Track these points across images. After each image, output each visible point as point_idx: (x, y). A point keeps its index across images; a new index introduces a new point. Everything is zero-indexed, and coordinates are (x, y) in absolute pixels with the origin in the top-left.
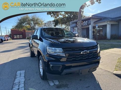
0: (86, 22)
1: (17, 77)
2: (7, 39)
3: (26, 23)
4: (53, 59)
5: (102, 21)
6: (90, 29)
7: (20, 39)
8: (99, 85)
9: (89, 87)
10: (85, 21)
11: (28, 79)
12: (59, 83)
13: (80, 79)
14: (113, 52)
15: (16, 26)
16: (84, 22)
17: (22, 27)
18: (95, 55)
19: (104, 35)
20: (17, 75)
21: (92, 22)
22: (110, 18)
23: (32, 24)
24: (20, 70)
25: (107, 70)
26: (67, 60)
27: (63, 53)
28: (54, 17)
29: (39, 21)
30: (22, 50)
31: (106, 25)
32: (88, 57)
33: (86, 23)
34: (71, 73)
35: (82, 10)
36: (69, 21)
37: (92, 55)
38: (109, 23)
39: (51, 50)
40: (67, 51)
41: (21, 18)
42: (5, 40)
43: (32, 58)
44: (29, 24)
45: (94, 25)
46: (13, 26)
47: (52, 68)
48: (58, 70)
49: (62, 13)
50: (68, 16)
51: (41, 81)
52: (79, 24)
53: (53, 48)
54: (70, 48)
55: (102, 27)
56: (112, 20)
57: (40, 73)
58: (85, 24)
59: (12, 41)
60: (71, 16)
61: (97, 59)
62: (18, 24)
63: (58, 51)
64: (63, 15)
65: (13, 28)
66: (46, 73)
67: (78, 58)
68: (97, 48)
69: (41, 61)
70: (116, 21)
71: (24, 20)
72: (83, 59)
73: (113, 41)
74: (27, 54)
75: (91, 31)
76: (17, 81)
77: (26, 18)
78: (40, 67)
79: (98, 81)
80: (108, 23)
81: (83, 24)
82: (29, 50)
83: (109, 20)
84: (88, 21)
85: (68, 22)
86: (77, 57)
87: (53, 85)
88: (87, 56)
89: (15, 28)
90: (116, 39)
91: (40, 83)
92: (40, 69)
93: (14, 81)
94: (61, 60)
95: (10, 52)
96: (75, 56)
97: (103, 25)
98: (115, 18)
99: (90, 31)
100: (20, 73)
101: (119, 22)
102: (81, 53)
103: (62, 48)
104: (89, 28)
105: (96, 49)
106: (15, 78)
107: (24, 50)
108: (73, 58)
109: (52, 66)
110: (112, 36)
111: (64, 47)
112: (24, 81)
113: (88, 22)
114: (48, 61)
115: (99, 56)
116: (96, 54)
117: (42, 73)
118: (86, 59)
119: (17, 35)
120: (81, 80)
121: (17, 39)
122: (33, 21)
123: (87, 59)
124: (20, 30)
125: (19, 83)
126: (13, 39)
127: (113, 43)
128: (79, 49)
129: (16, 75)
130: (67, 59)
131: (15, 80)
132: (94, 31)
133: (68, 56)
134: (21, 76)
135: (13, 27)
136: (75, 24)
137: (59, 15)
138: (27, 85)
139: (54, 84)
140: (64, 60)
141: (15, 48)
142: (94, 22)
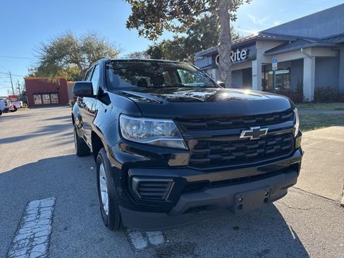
0: (243, 53)
1: (29, 219)
2: (14, 107)
3: (68, 57)
4: (143, 158)
5: (290, 49)
6: (254, 72)
7: (51, 105)
8: (301, 243)
9: (266, 251)
10: (240, 50)
11: (62, 227)
12: (165, 238)
13: (234, 226)
14: (331, 138)
15: (40, 69)
16: (235, 51)
17: (56, 70)
18: (287, 143)
19: (295, 91)
20: (29, 212)
21: (260, 50)
22: (312, 39)
23: (84, 62)
24: (40, 198)
25: (319, 193)
26: (192, 160)
27: (176, 135)
28: (149, 36)
29: (105, 53)
30: (52, 136)
31: (301, 61)
32: (263, 150)
33: (241, 55)
34: (204, 208)
35: (232, 13)
36: (192, 52)
37: (276, 145)
38: (309, 53)
39: (135, 128)
40: (190, 128)
41: (53, 44)
42: (6, 110)
43: (82, 158)
44: (77, 62)
45: (266, 61)
46: (32, 70)
47: (139, 191)
48: (160, 197)
49: (172, 24)
50: (190, 35)
51: (105, 233)
52: (224, 55)
53: (143, 120)
54: (202, 120)
55: (289, 66)
56: (319, 44)
57: (102, 205)
58: (239, 57)
59: (27, 111)
60: (196, 36)
61: (293, 157)
62: (45, 63)
63: (161, 131)
64: (173, 28)
65: (32, 76)
66: (120, 207)
67: (229, 153)
68: (292, 118)
69: (102, 167)
70: (332, 48)
71: (60, 49)
72: (248, 155)
73: (324, 106)
74: (66, 149)
75: (256, 78)
76: (24, 233)
77: (68, 45)
78: (101, 185)
79: (294, 232)
80: (307, 55)
81: (233, 58)
82: (72, 137)
83: (312, 45)
84: (248, 50)
85: (189, 55)
86: (227, 151)
87: (146, 248)
88: (260, 147)
89: (35, 73)
90: (330, 102)
91: (102, 239)
92: (102, 194)
93: (16, 233)
94: (171, 163)
95: (19, 143)
96: (219, 147)
97: (293, 62)
98: (329, 39)
99: (253, 78)
100: (39, 208)
101: (339, 51)
102: (242, 136)
103: (174, 120)
104: (251, 69)
105: (289, 123)
106: (20, 224)
107: (61, 136)
108: (212, 153)
109: (140, 183)
110: (320, 91)
111: (180, 116)
112: (47, 233)
113: (248, 53)
114: (126, 167)
115: (298, 149)
116: (289, 139)
117: (106, 207)
118: (256, 157)
119: (41, 94)
120: (237, 228)
121: (42, 106)
122: (88, 53)
123: (260, 157)
124: (50, 79)
125: (32, 240)
126: (31, 105)
127: (326, 113)
128: (234, 124)
129: (24, 214)
130: (192, 157)
131: (18, 230)
132: (267, 78)
133: (196, 147)
134: (42, 216)
135: (31, 73)
136: (210, 59)
137: (162, 28)
138: (57, 247)
139: (149, 243)
140: (181, 160)
141: (35, 130)
142: (266, 52)
